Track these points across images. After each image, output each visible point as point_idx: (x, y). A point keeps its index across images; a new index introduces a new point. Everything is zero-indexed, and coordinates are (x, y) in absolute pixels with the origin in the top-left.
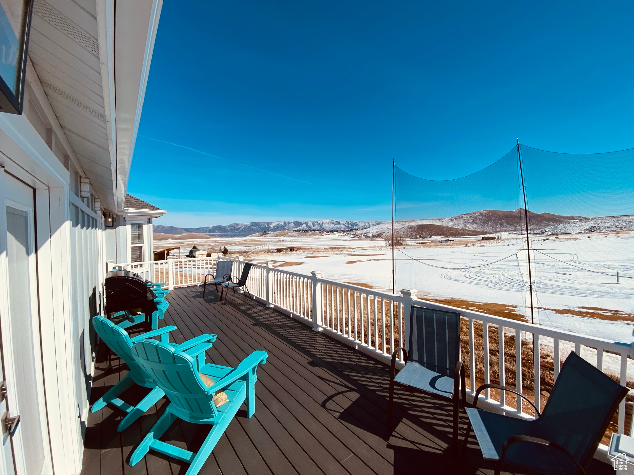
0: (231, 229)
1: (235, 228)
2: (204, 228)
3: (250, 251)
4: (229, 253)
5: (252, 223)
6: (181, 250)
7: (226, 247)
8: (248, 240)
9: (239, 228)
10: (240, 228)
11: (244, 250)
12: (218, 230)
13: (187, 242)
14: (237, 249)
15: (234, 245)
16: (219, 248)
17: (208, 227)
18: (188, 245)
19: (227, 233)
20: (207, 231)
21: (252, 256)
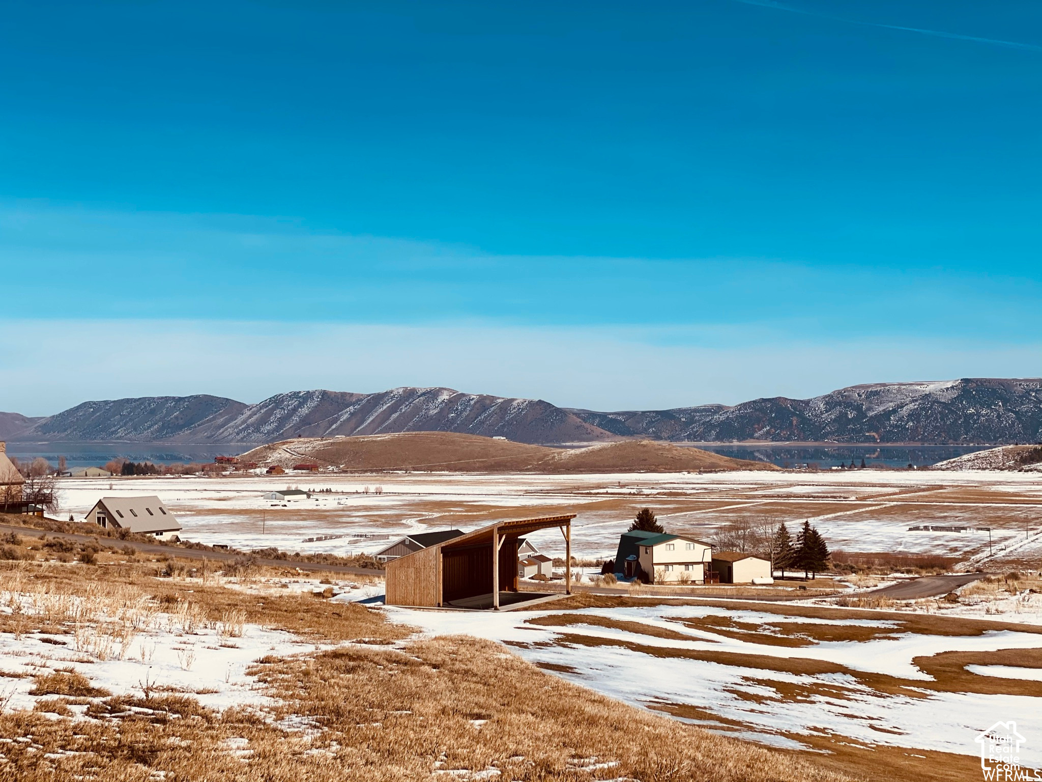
0: (841, 419)
1: (861, 414)
2: (696, 410)
3: (957, 561)
4: (831, 566)
5: (966, 381)
6: (577, 529)
7: (813, 521)
8: (941, 487)
9: (887, 414)
10: (894, 411)
11: (915, 550)
12: (771, 422)
13: (612, 485)
14: (875, 543)
15: (858, 518)
16: (777, 528)
17: (719, 408)
18: (615, 506)
19: (816, 444)
20: (709, 426)
21: (976, 598)
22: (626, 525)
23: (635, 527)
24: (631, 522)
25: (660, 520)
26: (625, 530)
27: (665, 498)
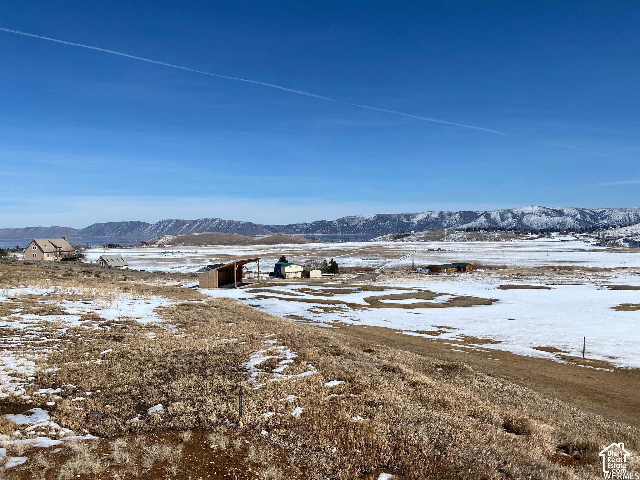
0: (342, 227)
1: (348, 225)
2: (298, 225)
3: (376, 269)
4: (339, 271)
5: (378, 215)
6: (262, 262)
7: (334, 258)
8: (372, 247)
9: (356, 225)
10: (358, 224)
11: (364, 266)
12: (321, 228)
13: (272, 248)
14: (352, 264)
15: (347, 257)
16: (324, 260)
17: (305, 224)
18: (273, 255)
19: (334, 234)
20: (302, 229)
21: (381, 280)
22: (277, 260)
23: (279, 261)
24: (278, 260)
25: (287, 259)
26: (277, 262)
27: (289, 252)
